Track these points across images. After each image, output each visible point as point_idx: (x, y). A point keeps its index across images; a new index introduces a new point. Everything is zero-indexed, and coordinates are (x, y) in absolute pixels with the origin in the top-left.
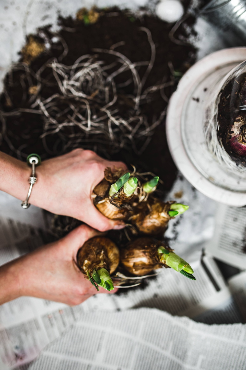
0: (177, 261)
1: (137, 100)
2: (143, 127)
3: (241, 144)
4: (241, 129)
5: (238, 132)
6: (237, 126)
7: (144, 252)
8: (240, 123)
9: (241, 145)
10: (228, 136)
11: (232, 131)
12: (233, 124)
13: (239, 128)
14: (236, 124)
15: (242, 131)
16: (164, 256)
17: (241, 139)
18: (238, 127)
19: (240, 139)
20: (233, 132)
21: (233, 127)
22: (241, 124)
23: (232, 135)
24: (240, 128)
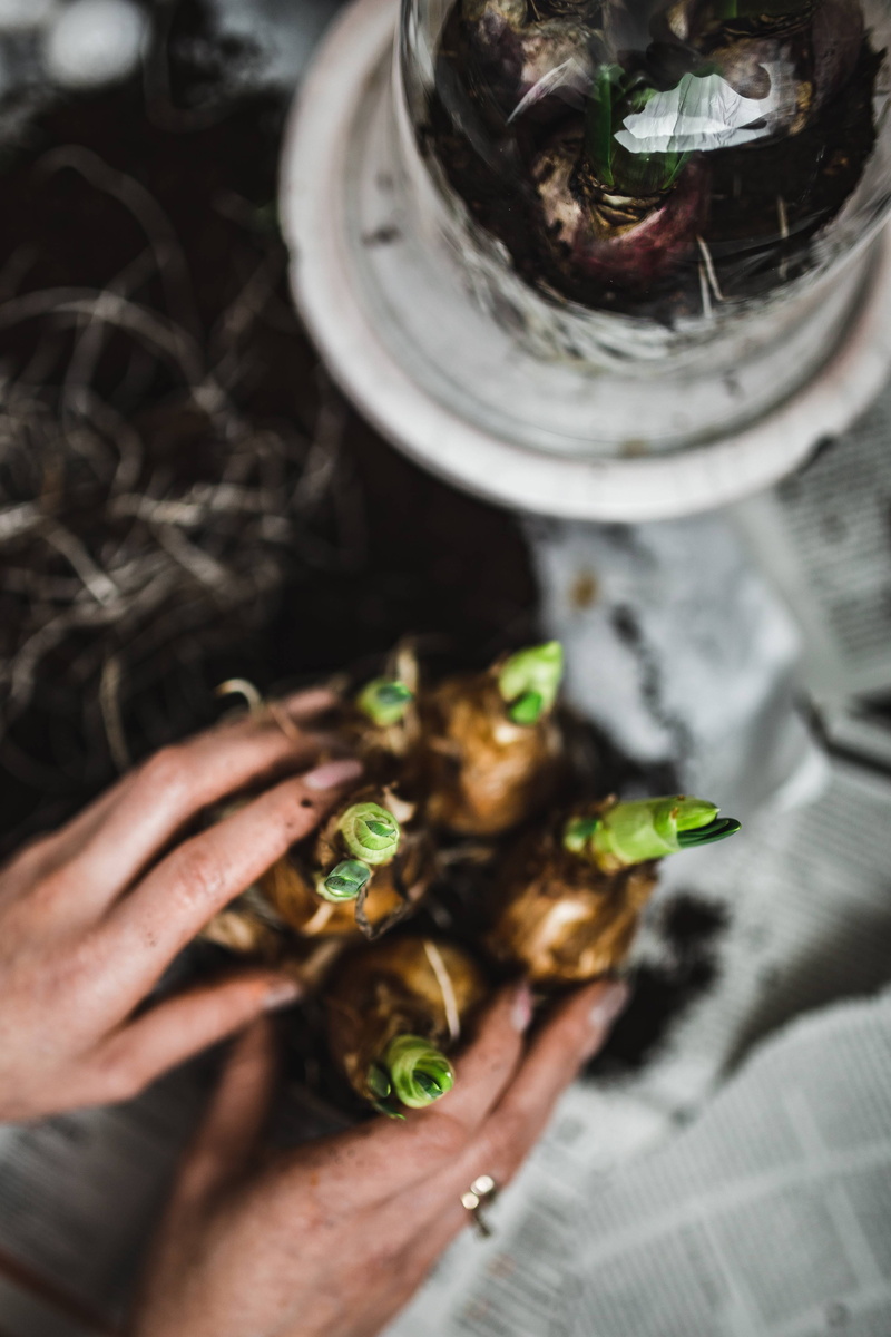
0: (643, 823)
1: (207, 397)
2: (293, 470)
3: (615, 241)
4: (576, 189)
5: (576, 210)
6: (555, 191)
7: (544, 891)
8: (557, 176)
9: (620, 244)
10: (555, 251)
11: (551, 222)
12: (539, 197)
13: (569, 194)
14: (548, 190)
15: (583, 195)
16: (597, 845)
17: (604, 223)
18: (563, 193)
19: (601, 226)
20: (559, 225)
21: (547, 209)
22: (563, 176)
23: (567, 236)
24: (571, 189)
